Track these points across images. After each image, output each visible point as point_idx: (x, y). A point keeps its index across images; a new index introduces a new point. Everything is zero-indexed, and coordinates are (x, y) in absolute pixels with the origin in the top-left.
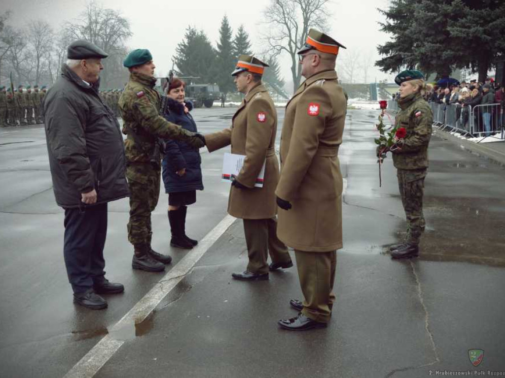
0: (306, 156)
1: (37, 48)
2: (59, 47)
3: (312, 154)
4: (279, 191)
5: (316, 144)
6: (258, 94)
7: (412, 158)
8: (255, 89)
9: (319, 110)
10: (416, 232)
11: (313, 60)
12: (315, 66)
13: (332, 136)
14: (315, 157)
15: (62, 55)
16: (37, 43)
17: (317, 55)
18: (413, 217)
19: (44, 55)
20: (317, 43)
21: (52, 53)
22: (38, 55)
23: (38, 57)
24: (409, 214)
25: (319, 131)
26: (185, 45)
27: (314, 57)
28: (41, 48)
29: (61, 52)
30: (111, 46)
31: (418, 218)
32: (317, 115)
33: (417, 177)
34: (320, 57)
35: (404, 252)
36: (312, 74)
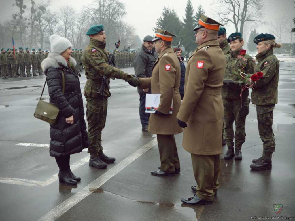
0: (195, 94)
1: (65, 24)
2: (79, 23)
3: (200, 92)
4: (179, 116)
5: (203, 87)
6: (166, 53)
7: (261, 97)
8: (166, 50)
9: (203, 65)
10: (268, 150)
11: (203, 34)
12: (204, 38)
13: (213, 82)
14: (202, 95)
15: (81, 28)
16: (65, 21)
17: (205, 31)
18: (265, 140)
19: (69, 28)
20: (205, 24)
21: (74, 27)
22: (66, 28)
23: (66, 30)
24: (263, 138)
25: (204, 78)
26: (162, 19)
27: (203, 33)
28: (68, 24)
29: (80, 26)
30: (113, 22)
31: (269, 141)
32: (202, 68)
33: (266, 111)
34: (207, 32)
35: (260, 166)
36: (202, 43)
